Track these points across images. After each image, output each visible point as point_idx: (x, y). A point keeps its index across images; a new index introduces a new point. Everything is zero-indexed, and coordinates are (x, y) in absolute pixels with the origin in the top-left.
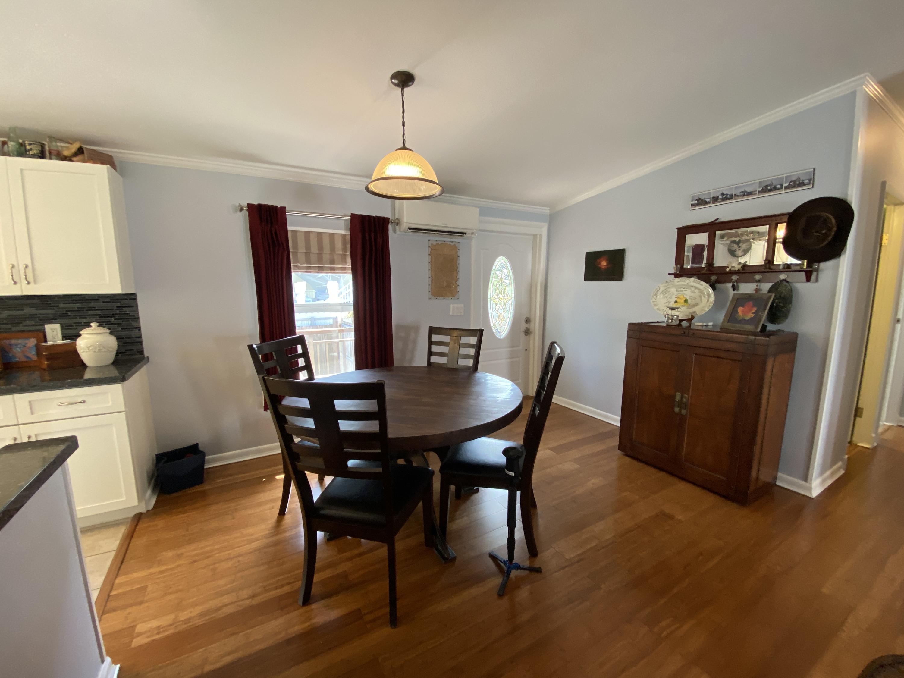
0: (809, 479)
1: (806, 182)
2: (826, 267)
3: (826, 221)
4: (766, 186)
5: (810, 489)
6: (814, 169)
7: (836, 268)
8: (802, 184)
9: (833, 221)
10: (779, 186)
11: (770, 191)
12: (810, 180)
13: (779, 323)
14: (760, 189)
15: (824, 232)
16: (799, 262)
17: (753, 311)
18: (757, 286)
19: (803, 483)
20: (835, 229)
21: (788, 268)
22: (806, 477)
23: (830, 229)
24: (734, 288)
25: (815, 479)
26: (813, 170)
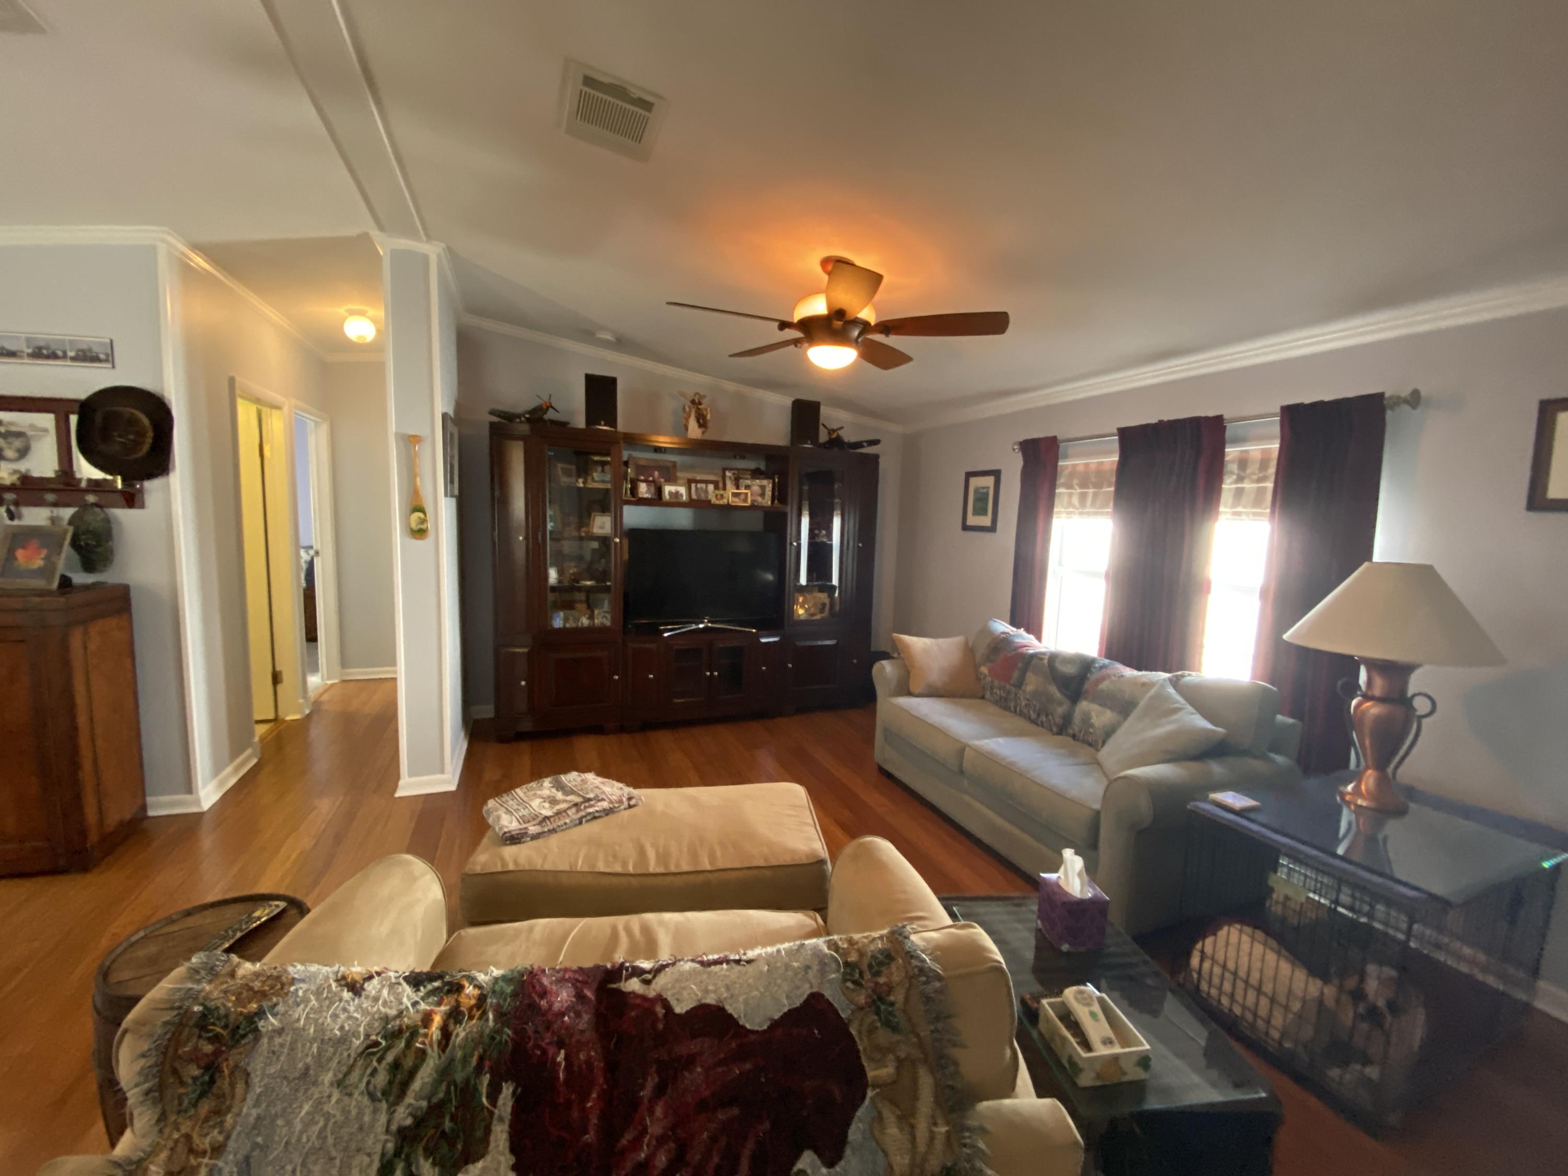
0: (194, 791)
1: (102, 356)
2: (152, 487)
3: (133, 422)
4: (40, 348)
5: (198, 802)
6: (111, 342)
7: (166, 489)
8: (95, 359)
9: (146, 421)
10: (60, 353)
11: (48, 357)
12: (107, 355)
13: (101, 571)
14: (30, 351)
15: (131, 437)
16: (109, 477)
17: (43, 556)
18: (52, 512)
19: (187, 797)
20: (150, 434)
21: (95, 485)
22: (188, 786)
23: (141, 434)
24: (12, 516)
25: (204, 786)
26: (108, 341)
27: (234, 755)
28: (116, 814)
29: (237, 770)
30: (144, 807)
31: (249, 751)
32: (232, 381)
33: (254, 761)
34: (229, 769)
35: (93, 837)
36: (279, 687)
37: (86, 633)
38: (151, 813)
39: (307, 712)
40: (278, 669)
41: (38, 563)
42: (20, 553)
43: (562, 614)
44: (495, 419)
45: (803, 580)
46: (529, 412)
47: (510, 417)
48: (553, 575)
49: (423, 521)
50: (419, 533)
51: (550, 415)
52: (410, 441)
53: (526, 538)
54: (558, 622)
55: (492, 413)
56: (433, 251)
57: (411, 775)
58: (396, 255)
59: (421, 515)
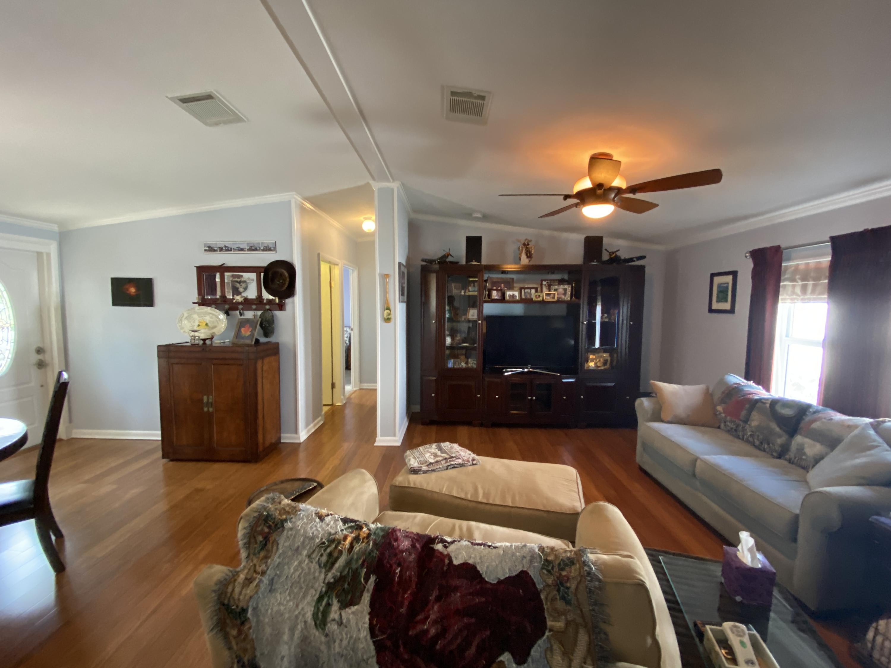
0: (298, 433)
1: (272, 248)
2: (288, 301)
3: (282, 275)
4: (251, 247)
5: (299, 438)
6: (275, 242)
7: (293, 302)
8: (270, 250)
9: (286, 274)
10: (258, 248)
11: (254, 250)
12: (274, 248)
13: (270, 337)
14: (248, 248)
15: (281, 281)
16: (274, 298)
17: (250, 331)
18: (254, 313)
19: (294, 435)
20: (288, 280)
21: (270, 302)
22: (296, 431)
23: (284, 280)
24: (241, 314)
25: (302, 431)
26: (274, 242)
27: (314, 419)
28: (271, 439)
29: (315, 426)
30: (279, 438)
31: (320, 418)
32: (319, 255)
33: (322, 422)
34: (312, 425)
35: (261, 448)
36: (334, 390)
37: (263, 362)
38: (282, 441)
39: (344, 402)
40: (334, 381)
41: (248, 333)
42: (243, 330)
43: (452, 360)
44: (424, 263)
45: (597, 345)
46: (440, 259)
47: (431, 262)
48: (448, 340)
49: (389, 314)
50: (388, 320)
51: (450, 259)
52: (385, 277)
53: (436, 322)
54: (451, 364)
55: (423, 260)
56: (395, 186)
57: (381, 436)
58: (380, 190)
59: (388, 311)
